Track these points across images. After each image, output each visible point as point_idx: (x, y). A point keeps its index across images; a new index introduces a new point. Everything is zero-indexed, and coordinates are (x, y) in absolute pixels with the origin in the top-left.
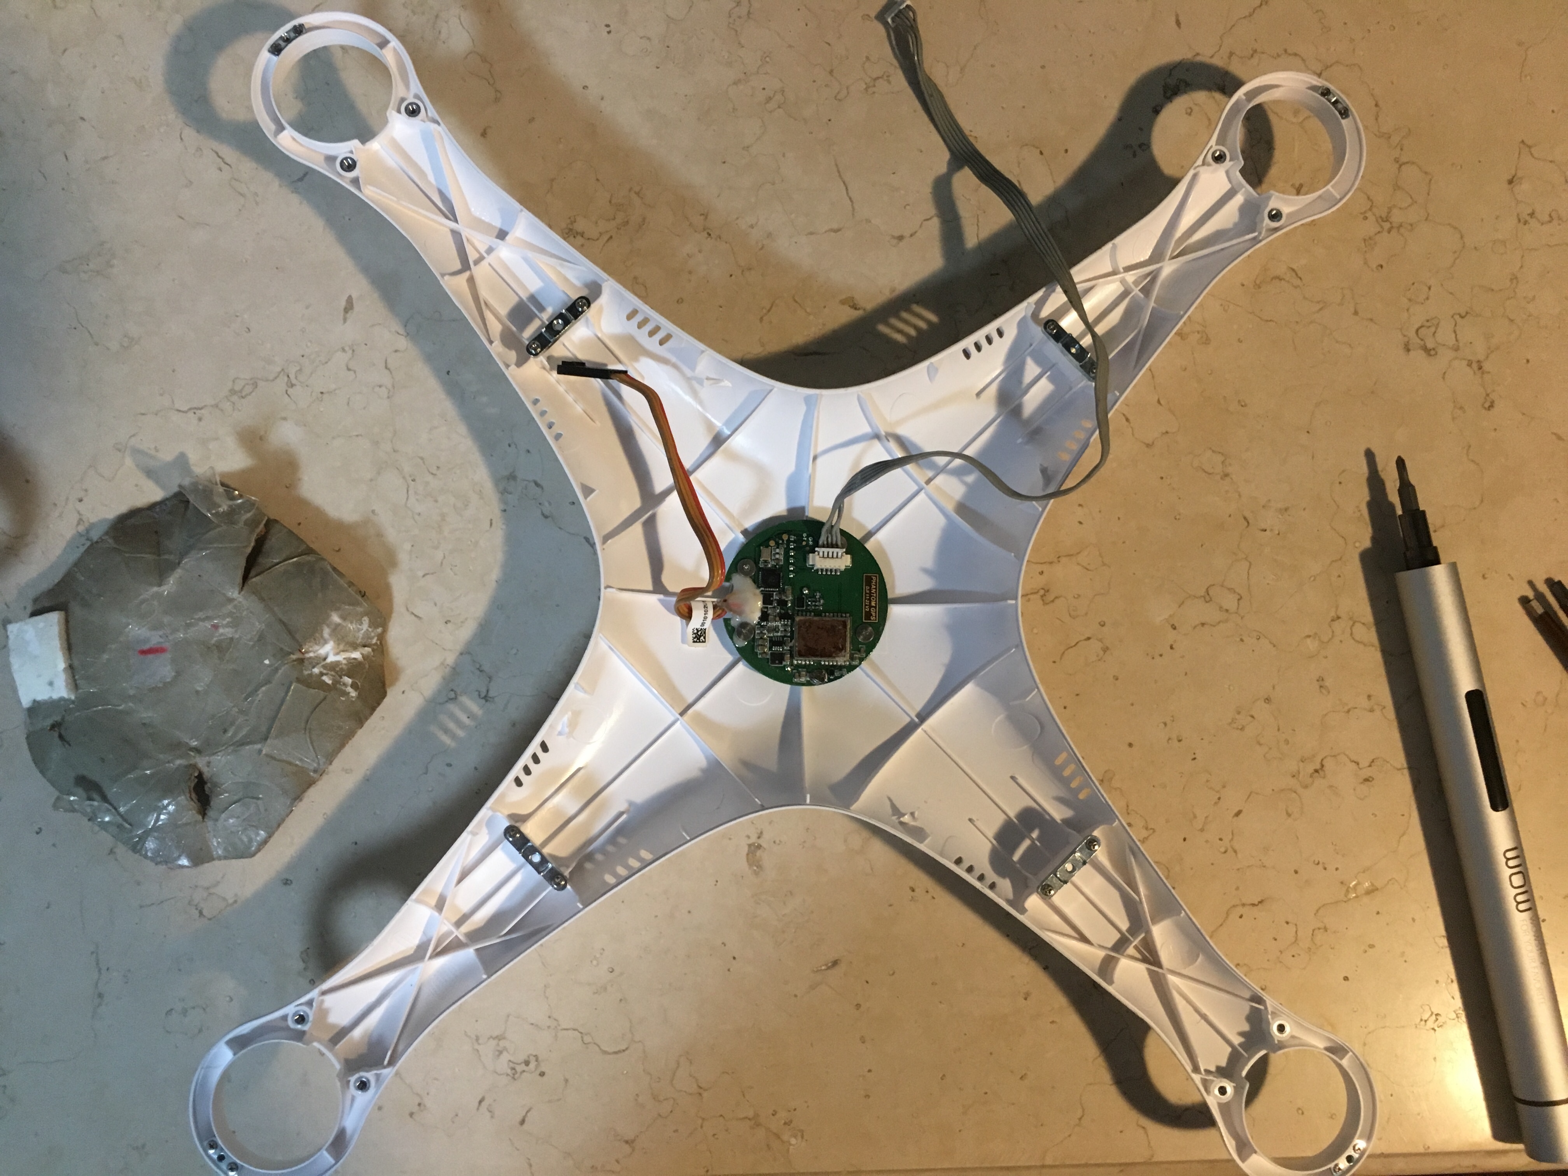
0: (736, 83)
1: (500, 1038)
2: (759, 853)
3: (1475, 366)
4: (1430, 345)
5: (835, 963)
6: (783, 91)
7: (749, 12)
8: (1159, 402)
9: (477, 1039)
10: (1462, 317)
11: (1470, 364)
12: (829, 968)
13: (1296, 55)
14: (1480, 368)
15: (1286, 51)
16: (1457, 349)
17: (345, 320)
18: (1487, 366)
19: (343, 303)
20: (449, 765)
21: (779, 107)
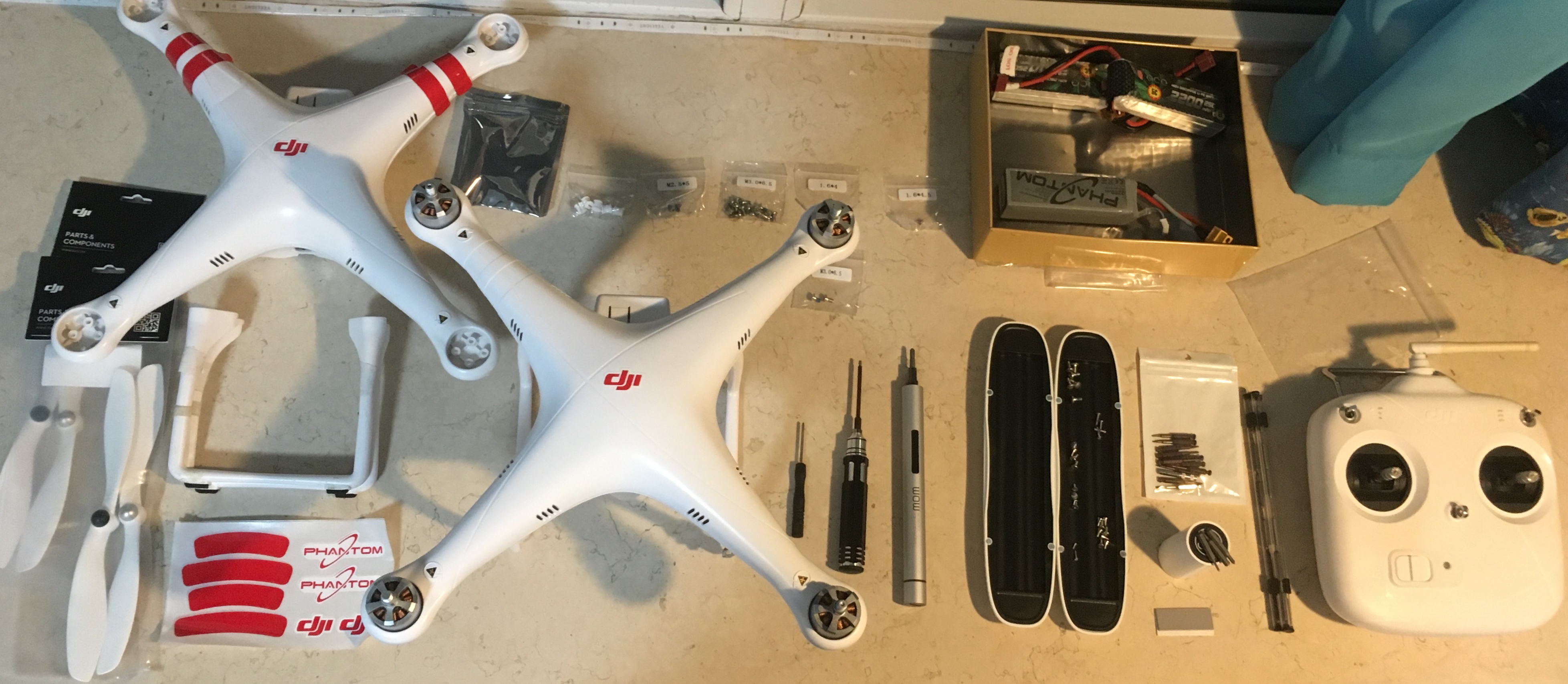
1: (557, 672)
2: (664, 602)
3: (948, 423)
4: (930, 415)
5: (693, 646)
7: (672, 284)
8: (826, 433)
9: (549, 672)
10: (942, 405)
11: (945, 422)
12: (691, 648)
13: (880, 306)
14: (949, 424)
15: (876, 305)
16: (940, 417)
17: (511, 392)
18: (952, 423)
19: (510, 386)
20: (543, 564)
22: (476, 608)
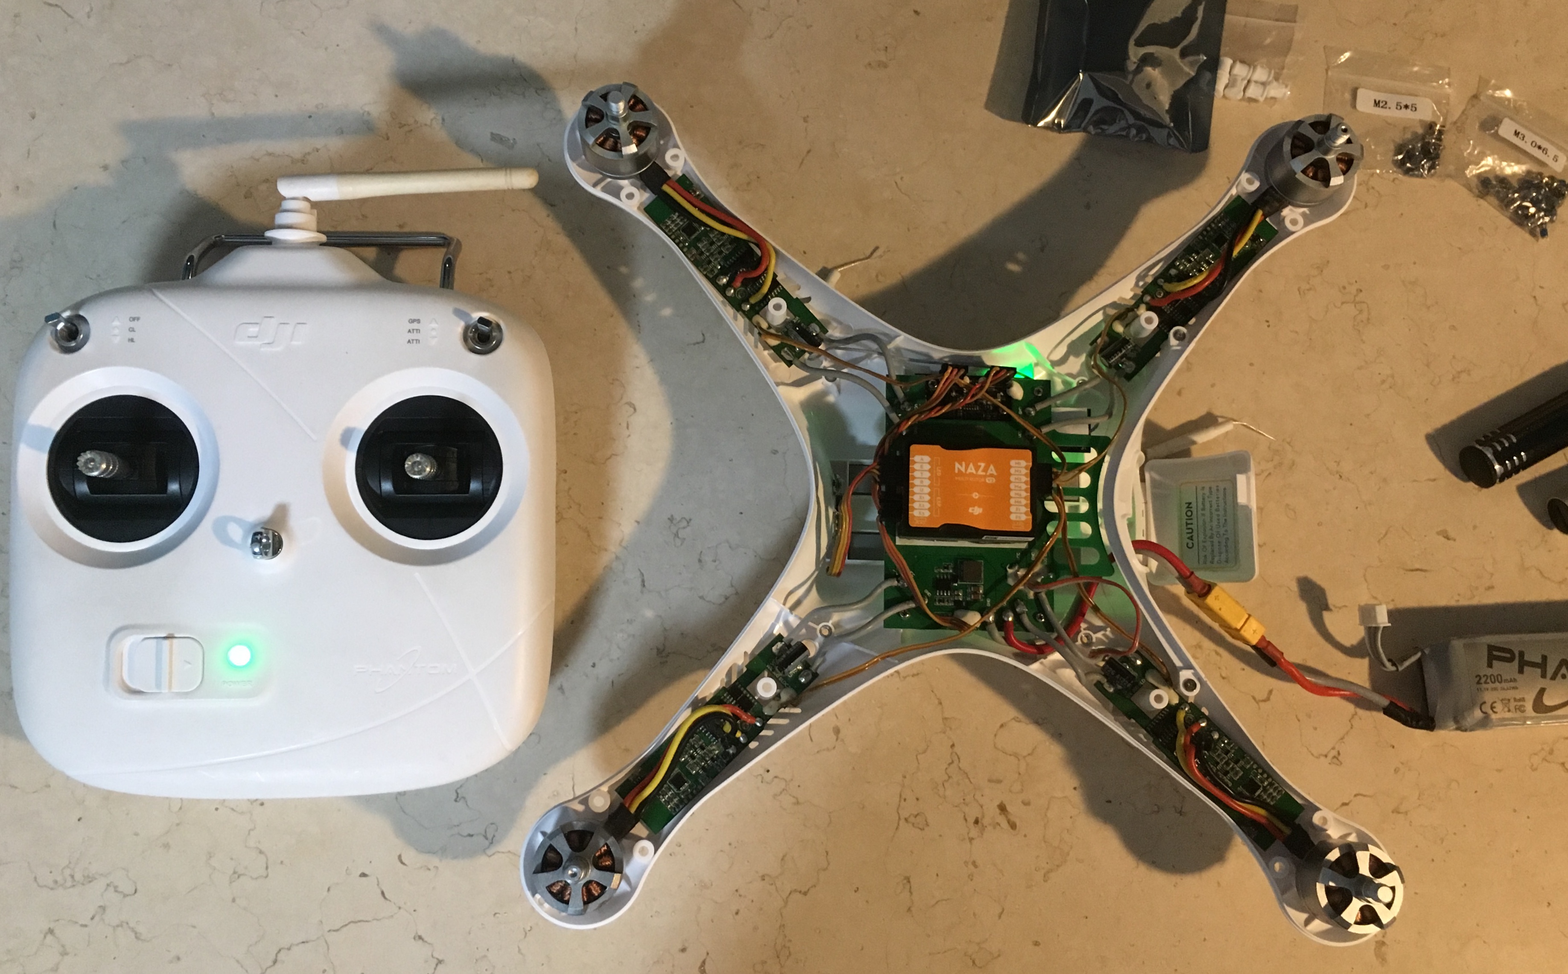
0: (1360, 368)
6: (1393, 376)
7: (1368, 319)
21: (1391, 387)
22: (1036, 944)
